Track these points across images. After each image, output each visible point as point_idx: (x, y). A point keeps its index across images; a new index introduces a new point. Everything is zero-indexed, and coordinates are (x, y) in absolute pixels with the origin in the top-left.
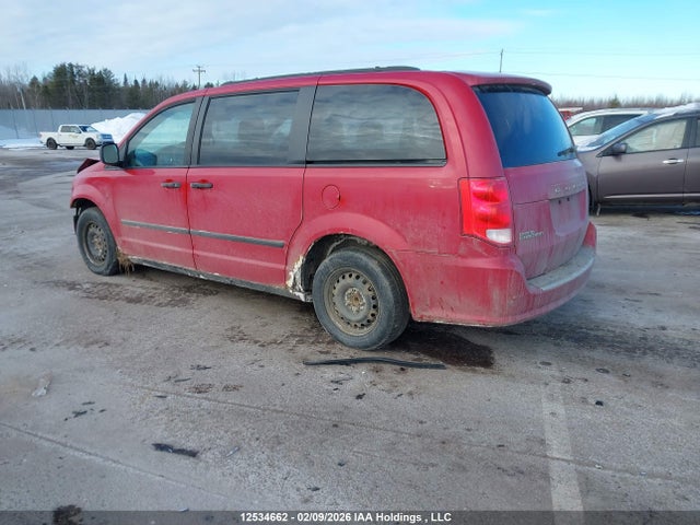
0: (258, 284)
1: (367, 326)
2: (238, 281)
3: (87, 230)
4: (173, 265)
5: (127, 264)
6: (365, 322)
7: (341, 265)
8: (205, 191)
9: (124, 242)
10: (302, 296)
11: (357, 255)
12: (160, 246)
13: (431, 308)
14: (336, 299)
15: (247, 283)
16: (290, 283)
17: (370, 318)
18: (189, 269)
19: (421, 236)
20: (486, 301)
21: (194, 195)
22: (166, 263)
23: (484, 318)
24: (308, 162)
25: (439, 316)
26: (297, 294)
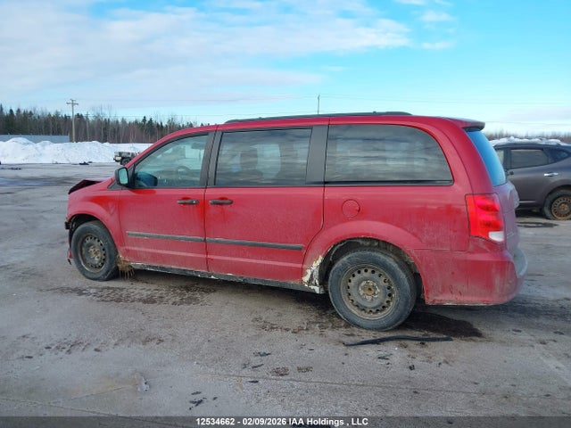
0: (272, 281)
1: (381, 311)
2: (252, 279)
3: (84, 241)
4: (183, 268)
5: (128, 269)
6: (380, 308)
7: (358, 262)
8: (224, 207)
9: (128, 251)
10: (317, 290)
11: (374, 254)
12: (171, 253)
13: (441, 293)
14: (351, 291)
15: (262, 281)
16: (306, 279)
17: (385, 304)
18: (201, 271)
19: (436, 238)
20: (489, 286)
21: (213, 210)
22: (174, 267)
23: (487, 299)
24: (325, 183)
25: (449, 299)
26: (312, 287)
